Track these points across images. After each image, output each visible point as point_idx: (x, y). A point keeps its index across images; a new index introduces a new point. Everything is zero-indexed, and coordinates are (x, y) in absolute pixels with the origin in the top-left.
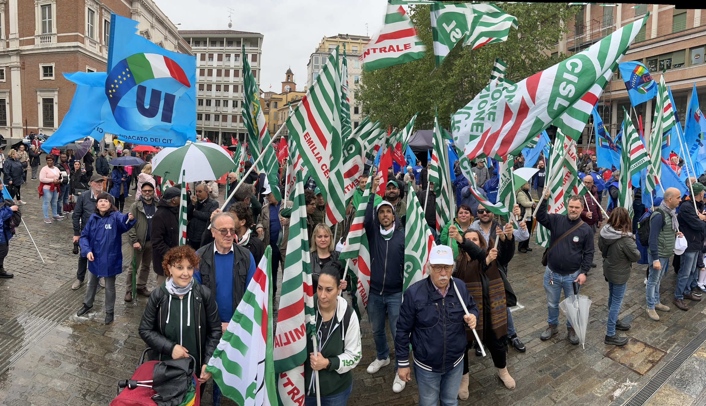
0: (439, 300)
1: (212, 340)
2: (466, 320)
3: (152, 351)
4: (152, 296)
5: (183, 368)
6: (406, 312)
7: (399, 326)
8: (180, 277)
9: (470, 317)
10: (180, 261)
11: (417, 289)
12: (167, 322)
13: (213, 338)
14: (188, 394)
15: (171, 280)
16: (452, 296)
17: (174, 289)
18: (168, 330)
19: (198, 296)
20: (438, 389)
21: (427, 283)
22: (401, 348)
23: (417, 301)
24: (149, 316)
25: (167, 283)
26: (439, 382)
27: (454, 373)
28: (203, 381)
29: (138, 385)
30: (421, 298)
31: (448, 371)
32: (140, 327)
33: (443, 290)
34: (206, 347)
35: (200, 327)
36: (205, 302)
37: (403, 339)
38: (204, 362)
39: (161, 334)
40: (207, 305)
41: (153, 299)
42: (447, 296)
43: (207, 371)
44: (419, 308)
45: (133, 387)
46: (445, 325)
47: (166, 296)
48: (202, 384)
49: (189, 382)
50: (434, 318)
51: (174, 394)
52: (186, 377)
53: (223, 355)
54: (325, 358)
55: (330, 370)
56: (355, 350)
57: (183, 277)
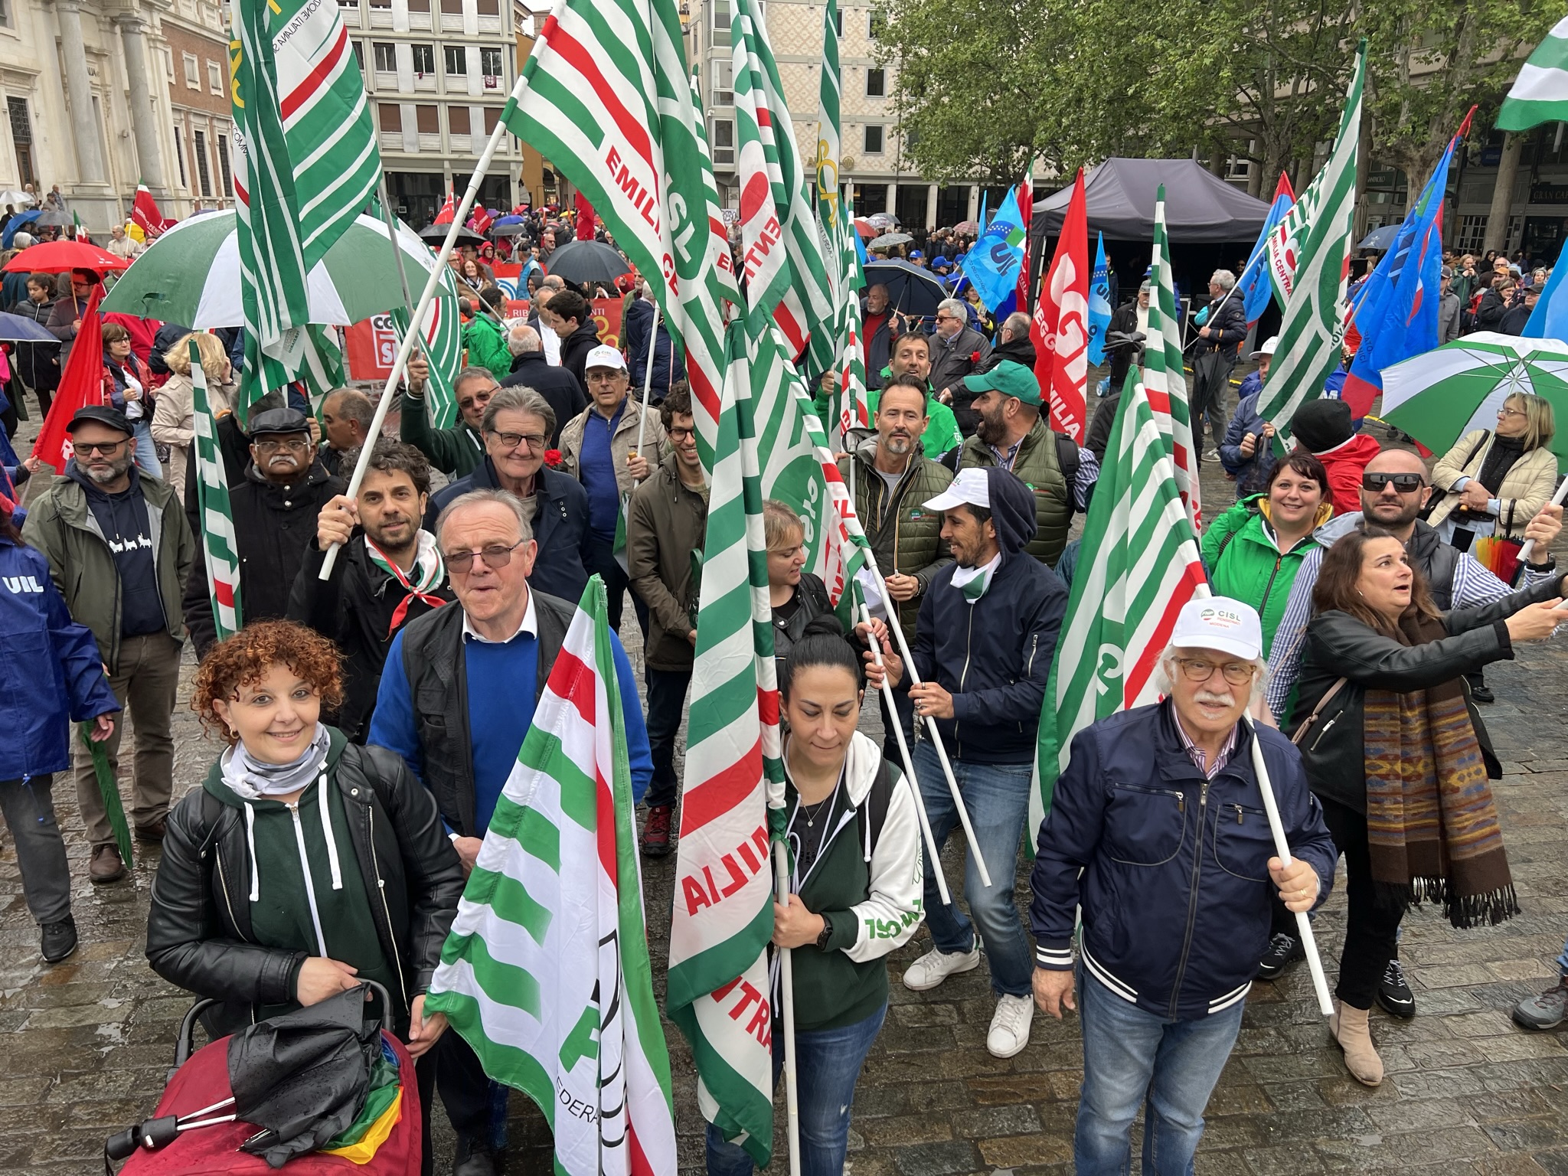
0: (1193, 783)
1: (432, 916)
4: (175, 826)
5: (345, 1024)
8: (267, 732)
10: (256, 675)
12: (254, 897)
13: (438, 907)
14: (372, 1096)
15: (241, 752)
16: (1239, 783)
17: (256, 779)
18: (260, 923)
19: (358, 783)
20: (1148, 1063)
21: (1157, 720)
22: (1049, 910)
23: (1116, 771)
24: (179, 896)
25: (226, 767)
27: (1208, 1033)
28: (421, 1048)
29: (180, 1128)
30: (1130, 763)
31: (1188, 1021)
34: (417, 940)
35: (381, 883)
36: (386, 796)
37: (1058, 882)
38: (415, 986)
39: (240, 941)
40: (397, 808)
41: (182, 835)
42: (1221, 777)
44: (1118, 794)
45: (162, 1142)
46: (1196, 870)
47: (229, 814)
49: (372, 1059)
50: (1166, 836)
51: (322, 1108)
52: (358, 1049)
53: (475, 949)
54: (813, 911)
55: (829, 948)
56: (903, 893)
57: (277, 728)
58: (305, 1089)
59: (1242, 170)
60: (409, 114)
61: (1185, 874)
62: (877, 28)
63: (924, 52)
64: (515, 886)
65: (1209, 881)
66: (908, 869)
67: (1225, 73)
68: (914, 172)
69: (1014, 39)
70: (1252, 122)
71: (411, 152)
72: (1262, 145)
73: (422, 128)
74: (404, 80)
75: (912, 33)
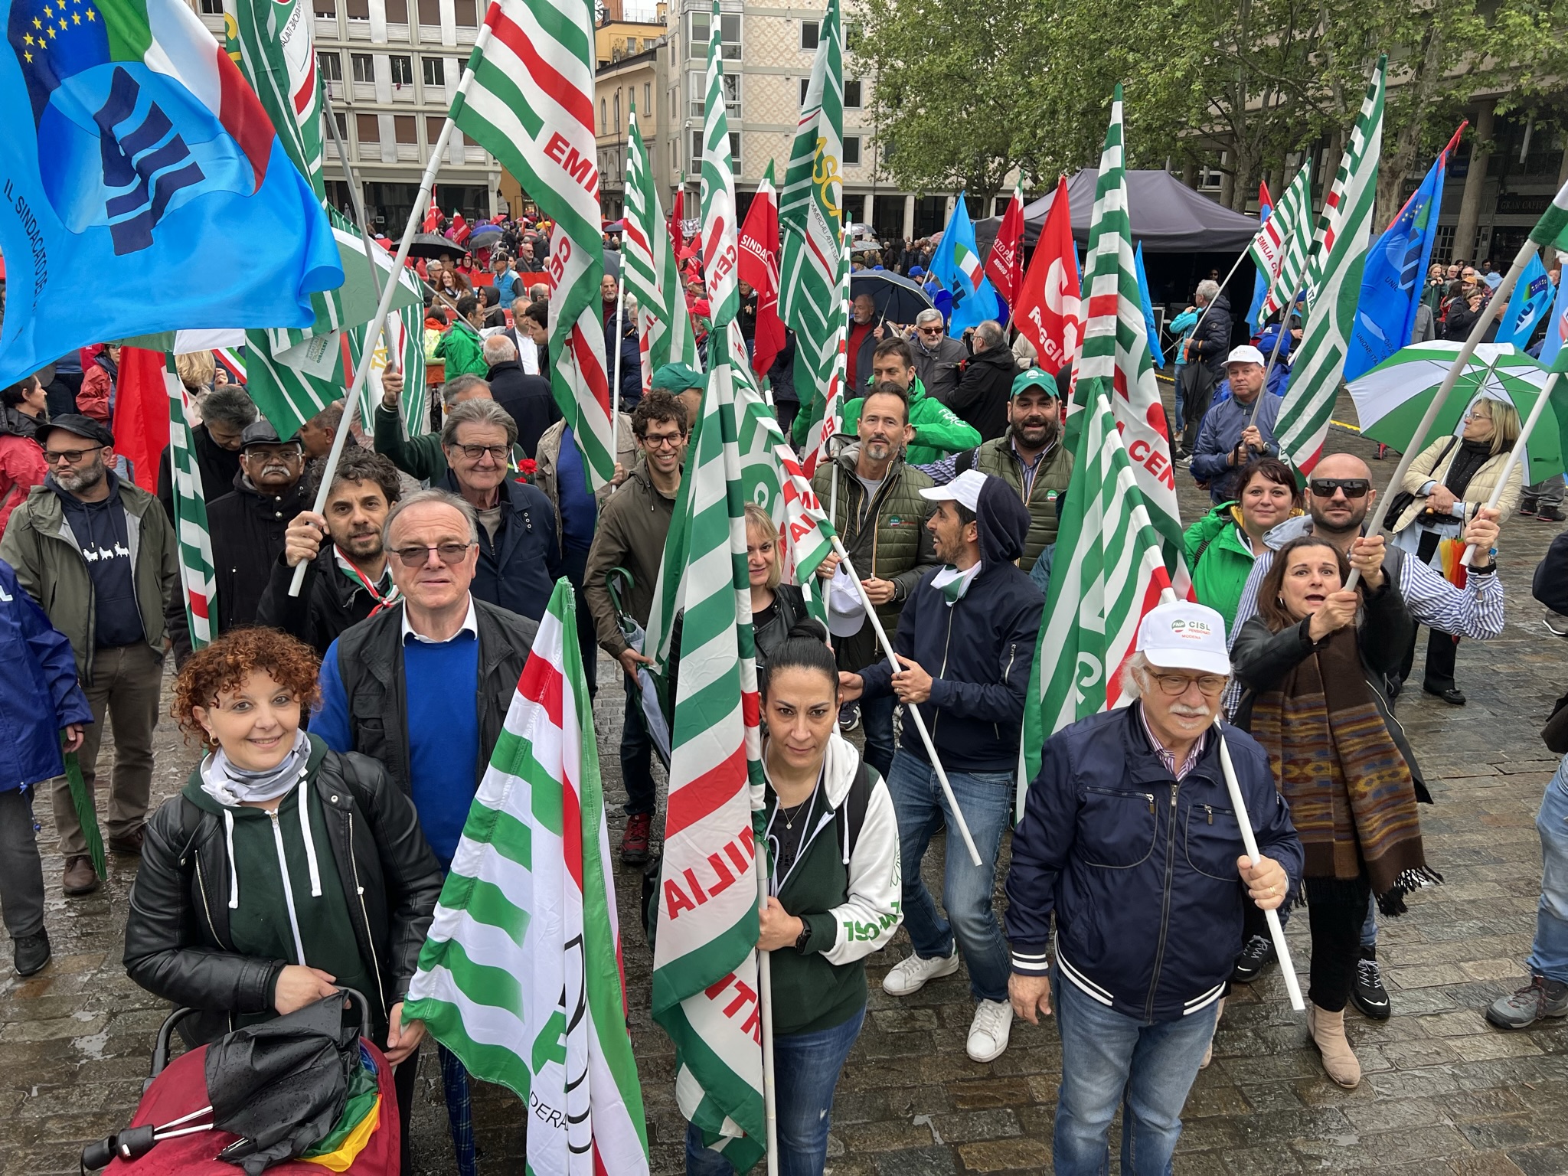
0: (1161, 786)
1: (412, 923)
2: (1244, 875)
3: (195, 1018)
4: (154, 833)
5: (323, 1031)
6: (1045, 806)
7: (1024, 847)
8: (248, 739)
9: (1261, 870)
10: (236, 682)
11: (1088, 735)
12: (233, 904)
13: (417, 914)
14: (350, 1104)
15: (221, 759)
16: (1208, 783)
17: (236, 786)
18: (239, 930)
19: (338, 790)
20: (1123, 1065)
21: (1126, 723)
22: (1023, 915)
23: (1087, 775)
24: (156, 903)
25: (206, 774)
26: (1130, 1047)
27: (1183, 1034)
28: (399, 1056)
29: (157, 1137)
30: (1100, 767)
31: (1164, 1023)
32: (127, 952)
33: (1179, 755)
34: (396, 947)
35: (360, 890)
36: (366, 804)
37: (1033, 888)
38: (395, 994)
39: (219, 949)
40: (377, 815)
41: (162, 843)
42: (1191, 778)
43: (409, 1021)
44: (1091, 798)
45: (138, 1152)
46: (1168, 871)
47: (209, 821)
48: (399, 1066)
49: (351, 1066)
50: (1139, 838)
51: (299, 1116)
52: (336, 1056)
53: (452, 955)
54: (792, 914)
55: (807, 951)
56: (882, 895)
57: (257, 735)
58: (281, 1098)
59: (1215, 180)
60: (386, 124)
61: (1158, 875)
62: (853, 41)
63: (900, 64)
64: (492, 892)
65: (1182, 882)
66: (887, 872)
67: (1197, 86)
68: (891, 182)
69: (989, 52)
70: (1224, 133)
71: (389, 162)
72: (1233, 156)
73: (399, 139)
74: (382, 91)
75: (888, 46)
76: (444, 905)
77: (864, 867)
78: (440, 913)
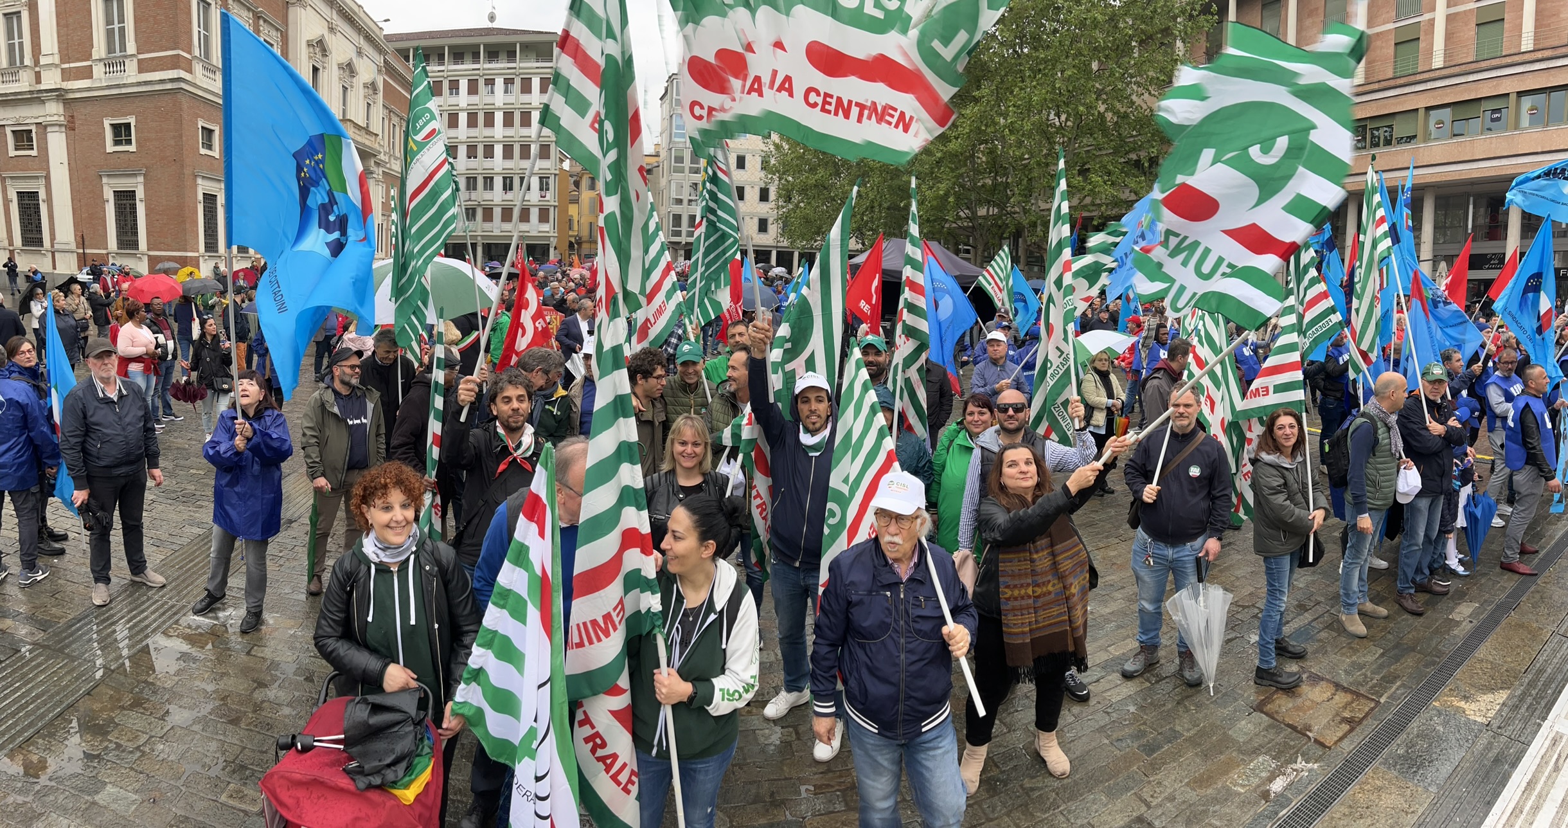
0: (895, 585)
1: (462, 652)
2: (946, 637)
3: (342, 679)
4: (337, 569)
5: (407, 710)
6: (830, 605)
7: (820, 632)
8: (388, 526)
9: (955, 633)
10: (385, 495)
11: (853, 557)
12: (370, 619)
13: (466, 647)
14: (417, 760)
15: (372, 535)
16: (921, 583)
17: (379, 552)
18: (371, 635)
19: (430, 563)
22: (820, 678)
24: (334, 609)
25: (365, 543)
29: (315, 744)
30: (859, 577)
31: (910, 740)
33: (904, 567)
34: (452, 663)
35: (436, 627)
36: (444, 573)
37: (825, 659)
38: (449, 695)
39: (358, 644)
40: (450, 582)
41: (340, 575)
42: (912, 580)
43: (455, 714)
44: (854, 598)
46: (902, 641)
47: (363, 569)
48: (446, 740)
49: (419, 736)
51: (388, 761)
52: (412, 728)
53: (482, 678)
54: (685, 680)
57: (393, 525)
59: (968, 251)
60: (497, 212)
61: (896, 644)
62: (765, 165)
63: (790, 179)
64: (506, 640)
66: (749, 655)
67: (951, 199)
68: (786, 243)
69: (838, 174)
70: (968, 227)
71: (497, 233)
72: (975, 239)
73: (503, 220)
74: (497, 195)
75: (784, 169)
76: (479, 645)
77: (736, 650)
78: (476, 650)
